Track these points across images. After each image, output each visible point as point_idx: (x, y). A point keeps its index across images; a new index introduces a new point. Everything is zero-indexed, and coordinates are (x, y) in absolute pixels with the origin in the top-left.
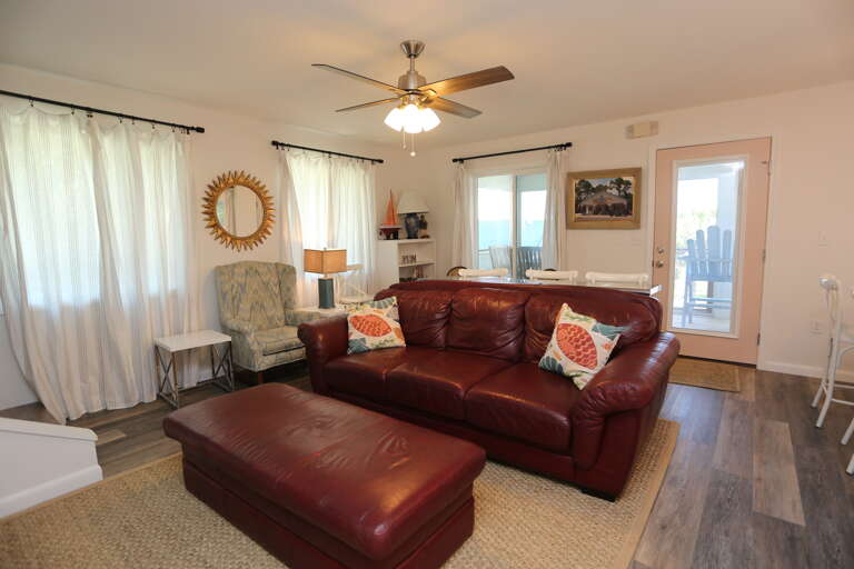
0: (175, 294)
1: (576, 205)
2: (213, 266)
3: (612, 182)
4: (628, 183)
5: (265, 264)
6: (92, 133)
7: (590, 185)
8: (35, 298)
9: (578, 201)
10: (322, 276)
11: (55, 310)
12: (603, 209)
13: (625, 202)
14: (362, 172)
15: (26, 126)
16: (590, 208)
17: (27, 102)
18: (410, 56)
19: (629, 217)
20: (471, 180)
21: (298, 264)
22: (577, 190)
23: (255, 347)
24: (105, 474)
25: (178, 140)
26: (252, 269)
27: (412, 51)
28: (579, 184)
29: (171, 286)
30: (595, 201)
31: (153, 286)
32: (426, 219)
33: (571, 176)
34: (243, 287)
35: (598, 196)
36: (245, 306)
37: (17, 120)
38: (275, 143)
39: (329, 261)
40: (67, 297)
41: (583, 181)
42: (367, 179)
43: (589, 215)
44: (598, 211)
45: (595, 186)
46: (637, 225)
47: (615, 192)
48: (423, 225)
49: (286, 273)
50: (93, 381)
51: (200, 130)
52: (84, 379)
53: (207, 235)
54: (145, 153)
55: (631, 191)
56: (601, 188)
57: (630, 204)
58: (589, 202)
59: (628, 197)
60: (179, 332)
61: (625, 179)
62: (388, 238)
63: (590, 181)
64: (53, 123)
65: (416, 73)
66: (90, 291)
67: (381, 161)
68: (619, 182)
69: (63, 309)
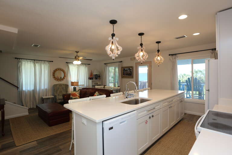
0: (46, 89)
2: (54, 84)
4: (131, 69)
5: (63, 84)
6: (34, 63)
8: (24, 89)
9: (123, 73)
10: (74, 87)
11: (27, 91)
12: (127, 74)
14: (85, 67)
15: (25, 63)
17: (25, 60)
20: (107, 68)
21: (70, 84)
22: (123, 70)
23: (57, 98)
24: (29, 114)
25: (48, 63)
26: (60, 85)
27: (77, 52)
29: (46, 88)
31: (43, 88)
32: (100, 75)
33: (122, 68)
34: (58, 88)
35: (126, 72)
36: (58, 91)
37: (24, 62)
38: (66, 63)
39: (74, 84)
40: (29, 89)
42: (86, 68)
43: (125, 75)
46: (132, 77)
47: (129, 71)
48: (99, 77)
49: (67, 86)
50: (32, 103)
51: (52, 61)
52: (30, 102)
53: (53, 79)
54: (43, 66)
55: (131, 71)
56: (127, 70)
59: (131, 72)
60: (46, 95)
62: (90, 79)
63: (125, 69)
64: (29, 62)
66: (32, 88)
67: (90, 64)
68: (129, 69)
69: (28, 91)
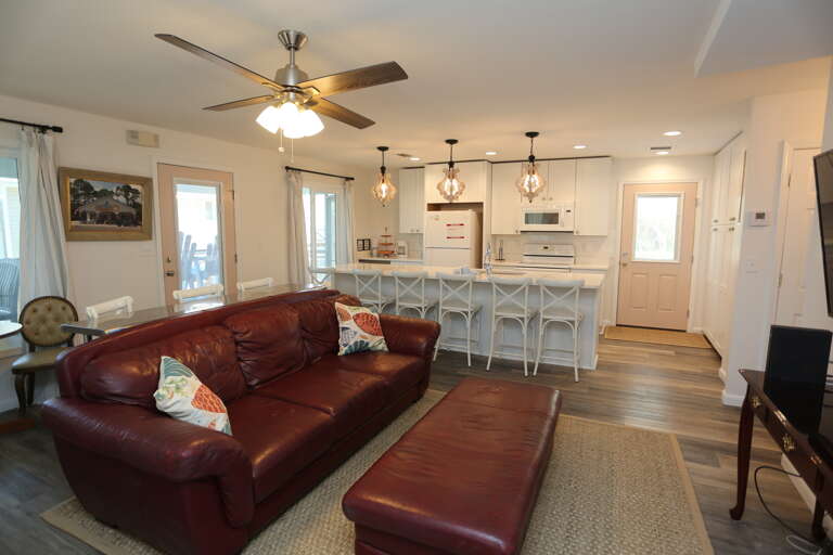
1: (72, 211)
3: (118, 188)
4: (136, 192)
7: (92, 188)
13: (133, 211)
16: (93, 215)
18: (289, 49)
19: (139, 227)
22: (72, 191)
27: (294, 43)
28: (76, 182)
30: (99, 207)
33: (63, 171)
35: (102, 202)
41: (82, 181)
43: (90, 223)
44: (102, 219)
45: (97, 189)
46: (149, 236)
47: (122, 199)
55: (140, 200)
57: (139, 214)
58: (91, 207)
59: (137, 206)
61: (133, 187)
63: (92, 183)
65: (296, 67)
68: (127, 189)
